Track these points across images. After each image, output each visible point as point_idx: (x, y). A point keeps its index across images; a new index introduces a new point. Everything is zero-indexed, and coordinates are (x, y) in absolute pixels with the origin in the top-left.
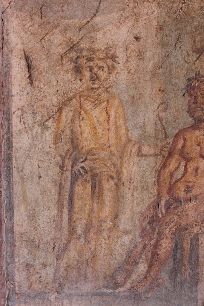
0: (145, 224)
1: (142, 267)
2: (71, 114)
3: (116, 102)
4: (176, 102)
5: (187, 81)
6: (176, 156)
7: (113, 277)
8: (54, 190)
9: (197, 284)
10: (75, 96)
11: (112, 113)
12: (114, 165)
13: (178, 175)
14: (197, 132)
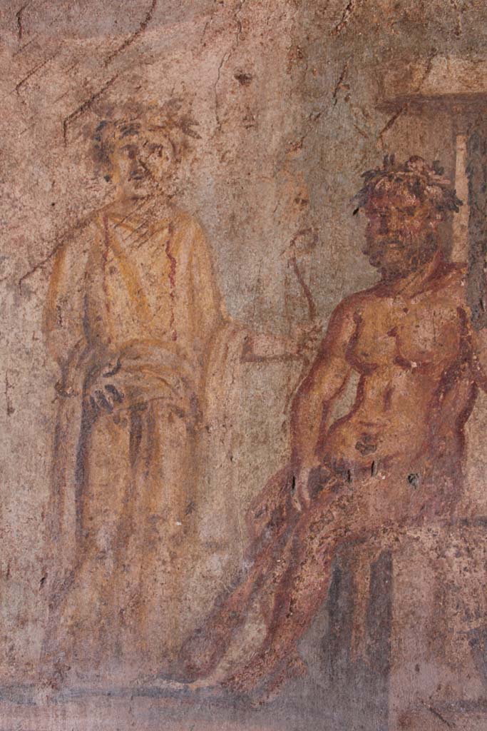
0: (260, 526)
1: (254, 632)
2: (85, 259)
3: (191, 231)
4: (336, 229)
5: (364, 178)
6: (337, 362)
7: (183, 653)
8: (42, 442)
9: (386, 672)
10: (93, 216)
11: (182, 257)
12: (186, 381)
13: (343, 406)
14: (389, 302)
